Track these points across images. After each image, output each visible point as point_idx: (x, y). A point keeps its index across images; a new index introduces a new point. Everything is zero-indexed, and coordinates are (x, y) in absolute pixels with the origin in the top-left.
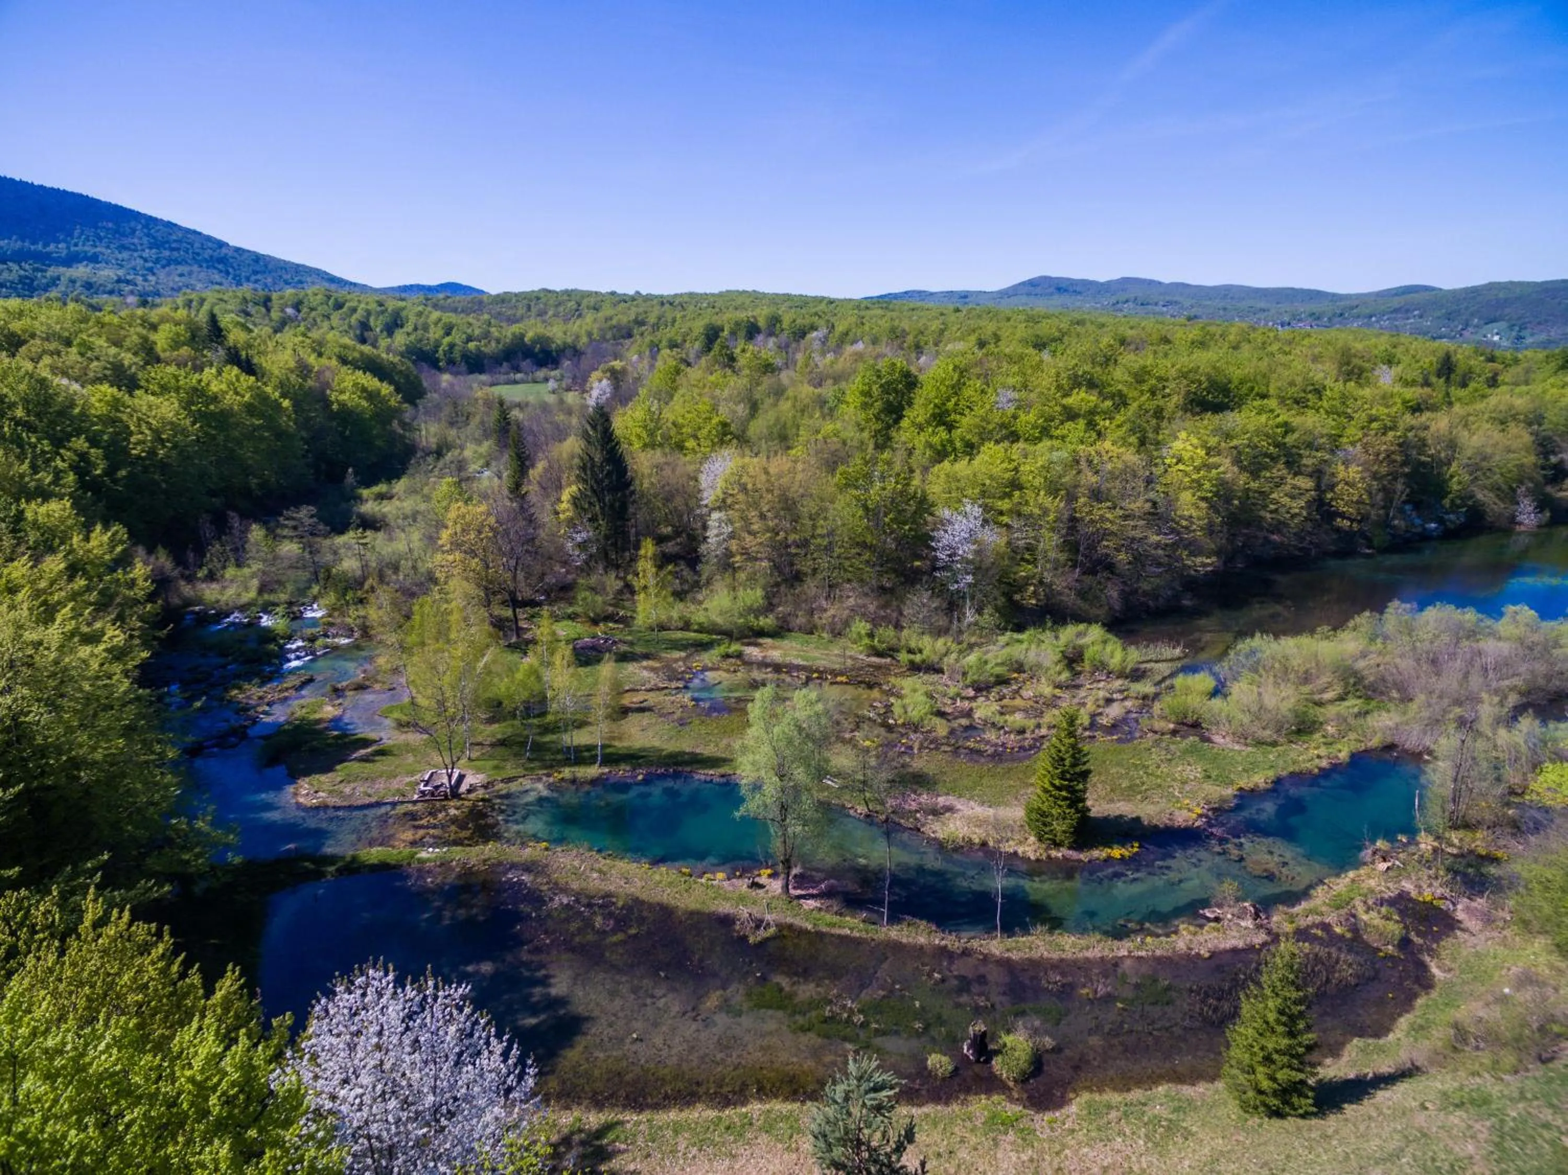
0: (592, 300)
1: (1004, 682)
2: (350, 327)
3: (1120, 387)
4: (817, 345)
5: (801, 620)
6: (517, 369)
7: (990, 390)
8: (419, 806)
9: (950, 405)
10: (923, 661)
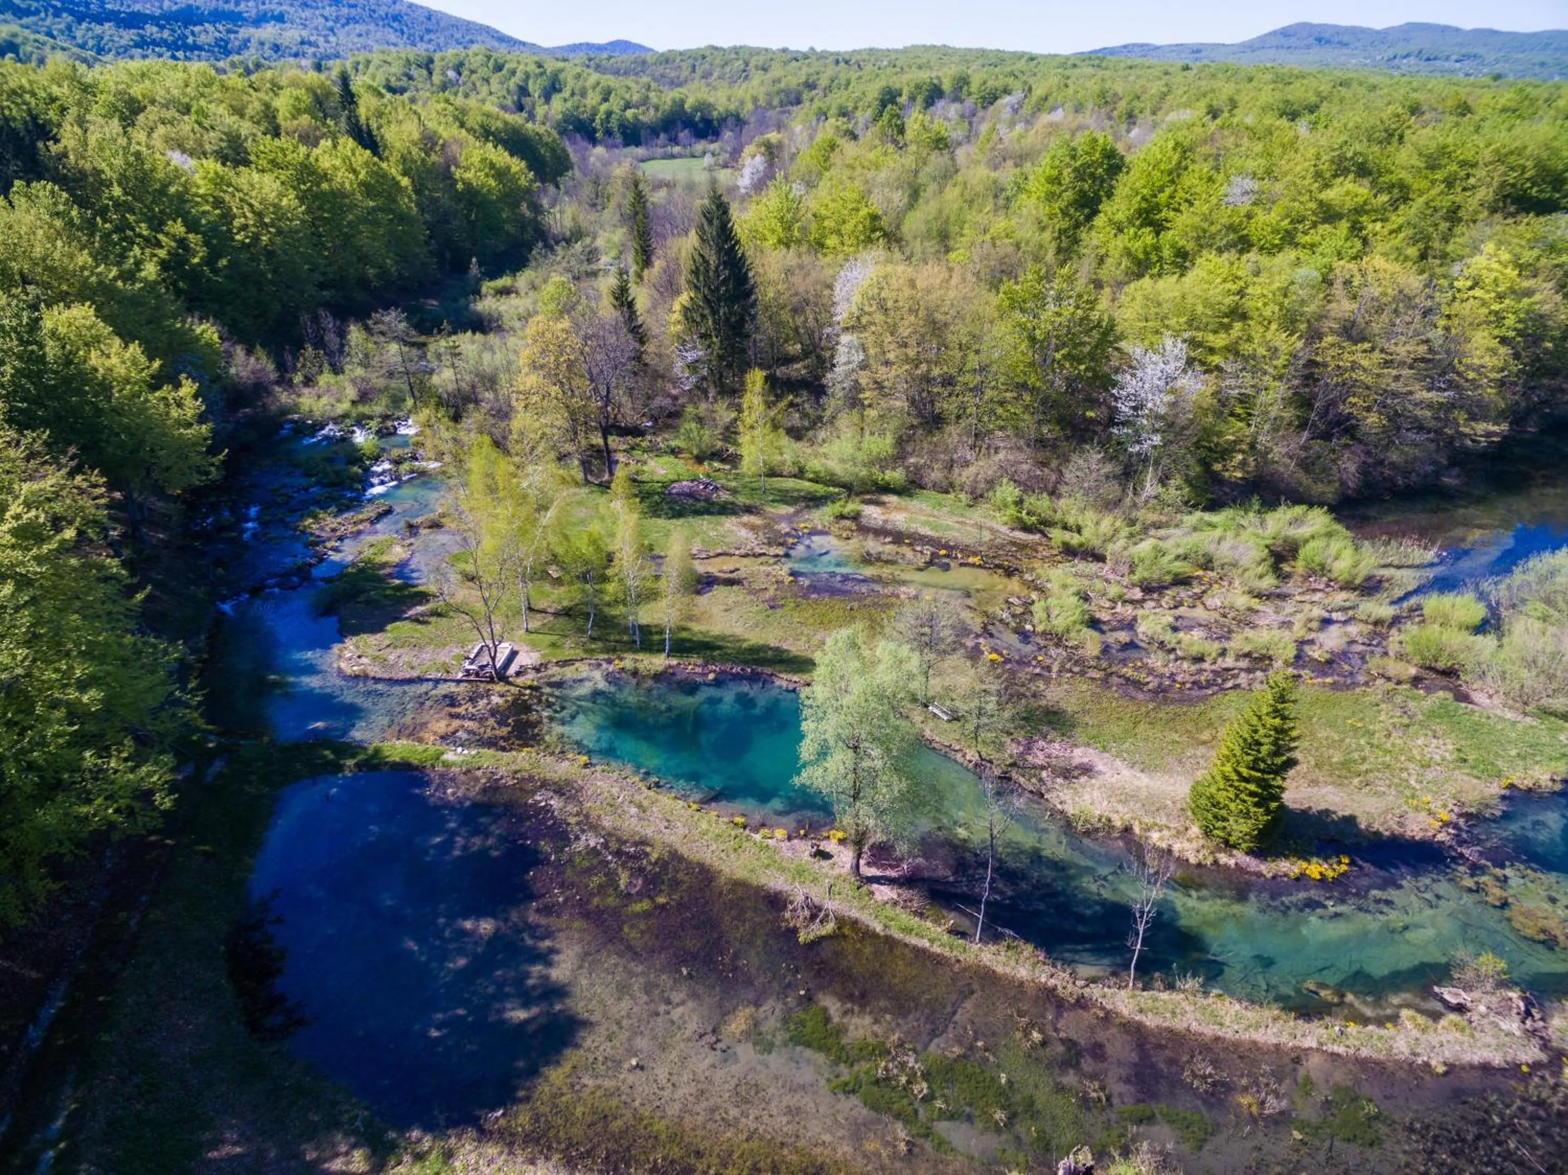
0: (761, 59)
1: (1182, 581)
2: (508, 91)
3: (1403, 175)
4: (1006, 114)
5: (936, 475)
6: (674, 140)
7: (1220, 177)
8: (462, 688)
9: (1163, 197)
10: (1081, 545)
